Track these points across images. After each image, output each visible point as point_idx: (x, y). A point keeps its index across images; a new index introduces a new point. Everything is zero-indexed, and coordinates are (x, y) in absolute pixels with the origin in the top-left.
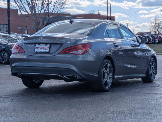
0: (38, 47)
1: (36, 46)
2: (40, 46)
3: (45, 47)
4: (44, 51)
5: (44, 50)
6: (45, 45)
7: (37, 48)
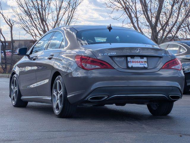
0: (132, 61)
1: (128, 60)
2: (134, 59)
3: (141, 61)
4: (142, 66)
5: (140, 64)
6: (141, 58)
7: (130, 62)
